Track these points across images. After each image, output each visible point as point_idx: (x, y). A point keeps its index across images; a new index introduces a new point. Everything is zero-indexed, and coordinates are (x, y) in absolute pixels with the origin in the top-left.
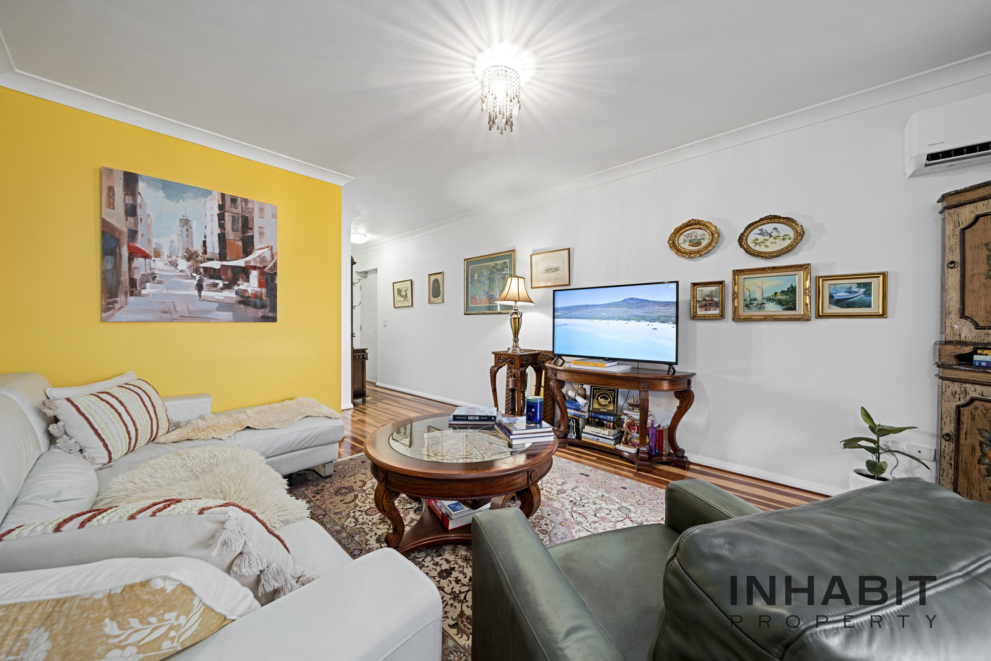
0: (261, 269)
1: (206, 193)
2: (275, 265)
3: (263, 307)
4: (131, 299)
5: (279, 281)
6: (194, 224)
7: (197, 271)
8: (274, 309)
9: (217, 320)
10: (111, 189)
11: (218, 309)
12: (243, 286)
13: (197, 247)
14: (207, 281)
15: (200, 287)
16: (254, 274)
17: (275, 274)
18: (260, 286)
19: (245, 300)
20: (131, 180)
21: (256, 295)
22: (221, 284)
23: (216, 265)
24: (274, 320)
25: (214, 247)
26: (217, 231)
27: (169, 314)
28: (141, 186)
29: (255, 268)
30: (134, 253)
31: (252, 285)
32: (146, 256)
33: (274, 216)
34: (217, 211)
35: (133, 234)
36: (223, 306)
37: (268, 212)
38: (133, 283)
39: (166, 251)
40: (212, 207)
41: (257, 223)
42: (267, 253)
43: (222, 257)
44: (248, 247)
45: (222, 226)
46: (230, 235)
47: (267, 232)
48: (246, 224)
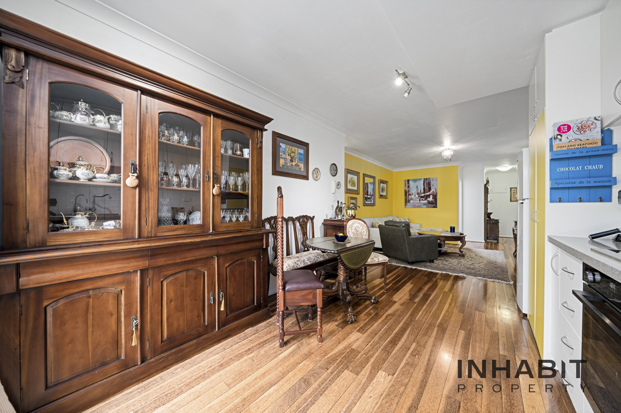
0: (433, 195)
1: (421, 179)
2: (437, 193)
3: (433, 204)
4: (409, 204)
5: (438, 197)
6: (419, 187)
7: (419, 197)
8: (436, 204)
9: (423, 208)
10: (406, 184)
11: (424, 205)
12: (429, 199)
13: (419, 192)
14: (421, 199)
15: (420, 200)
16: (431, 196)
17: (437, 195)
18: (433, 199)
19: (429, 203)
20: (408, 181)
21: (431, 201)
22: (424, 199)
23: (423, 195)
24: (436, 207)
25: (422, 191)
26: (423, 187)
27: (414, 206)
28: (410, 182)
29: (431, 194)
30: (409, 195)
31: (431, 199)
32: (411, 195)
33: (436, 180)
34: (423, 183)
35: (409, 191)
36: (424, 204)
37: (435, 180)
38: (409, 200)
39: (414, 194)
40: (422, 182)
41: (432, 183)
42: (434, 190)
43: (424, 193)
44: (430, 189)
45: (424, 186)
46: (426, 187)
47: (434, 185)
48: (429, 184)
